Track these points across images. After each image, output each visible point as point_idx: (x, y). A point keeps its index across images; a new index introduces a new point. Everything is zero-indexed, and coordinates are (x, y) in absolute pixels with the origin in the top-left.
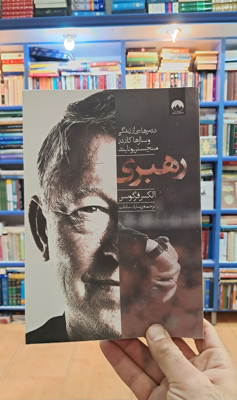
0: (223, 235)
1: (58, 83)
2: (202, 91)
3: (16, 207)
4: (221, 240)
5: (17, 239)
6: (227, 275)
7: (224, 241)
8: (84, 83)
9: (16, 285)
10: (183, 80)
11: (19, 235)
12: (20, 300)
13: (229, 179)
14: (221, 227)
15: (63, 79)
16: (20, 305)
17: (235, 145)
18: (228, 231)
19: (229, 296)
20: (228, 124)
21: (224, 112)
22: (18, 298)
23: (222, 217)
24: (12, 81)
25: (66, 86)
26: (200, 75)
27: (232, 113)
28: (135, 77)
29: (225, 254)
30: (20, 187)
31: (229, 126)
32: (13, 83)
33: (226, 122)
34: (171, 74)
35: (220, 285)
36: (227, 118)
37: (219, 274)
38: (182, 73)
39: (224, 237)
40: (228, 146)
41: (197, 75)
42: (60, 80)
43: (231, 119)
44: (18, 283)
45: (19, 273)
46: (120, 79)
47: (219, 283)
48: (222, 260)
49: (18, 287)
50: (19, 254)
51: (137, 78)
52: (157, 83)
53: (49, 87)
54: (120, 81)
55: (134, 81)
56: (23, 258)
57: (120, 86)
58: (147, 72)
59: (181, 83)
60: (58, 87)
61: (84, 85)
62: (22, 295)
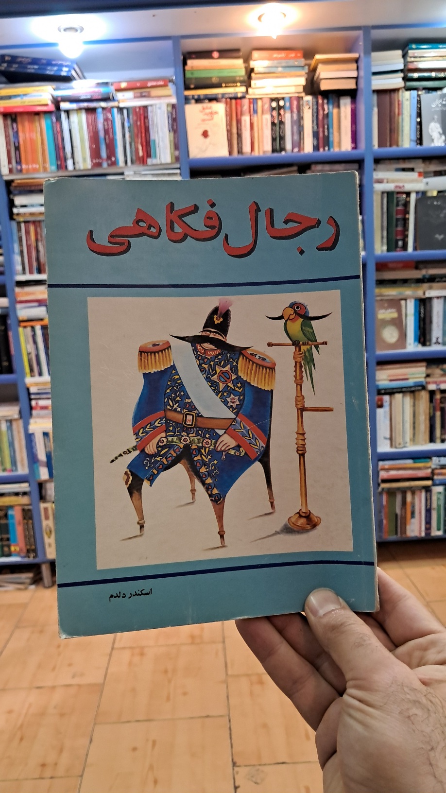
0: (381, 400)
1: (54, 125)
2: (331, 130)
4: (380, 411)
6: (393, 473)
7: (385, 412)
8: (106, 123)
10: (295, 110)
12: (9, 546)
13: (389, 295)
14: (378, 386)
15: (63, 116)
16: (9, 555)
17: (397, 231)
18: (391, 392)
19: (398, 511)
20: (383, 193)
21: (375, 170)
22: (5, 543)
23: (379, 367)
25: (70, 130)
26: (326, 101)
27: (388, 170)
28: (204, 109)
29: (388, 436)
31: (385, 195)
33: (379, 187)
34: (272, 100)
35: (381, 493)
36: (380, 181)
37: (378, 473)
38: (293, 98)
39: (385, 404)
40: (385, 234)
41: (320, 101)
42: (59, 119)
43: (387, 182)
44: (1, 514)
45: (2, 495)
46: (174, 113)
47: (380, 489)
48: (384, 447)
49: (2, 522)
51: (208, 111)
52: (246, 119)
53: (37, 133)
54: (174, 116)
55: (202, 116)
56: (8, 465)
57: (175, 127)
58: (226, 99)
59: (292, 117)
60: (55, 132)
61: (106, 127)
62: (11, 536)
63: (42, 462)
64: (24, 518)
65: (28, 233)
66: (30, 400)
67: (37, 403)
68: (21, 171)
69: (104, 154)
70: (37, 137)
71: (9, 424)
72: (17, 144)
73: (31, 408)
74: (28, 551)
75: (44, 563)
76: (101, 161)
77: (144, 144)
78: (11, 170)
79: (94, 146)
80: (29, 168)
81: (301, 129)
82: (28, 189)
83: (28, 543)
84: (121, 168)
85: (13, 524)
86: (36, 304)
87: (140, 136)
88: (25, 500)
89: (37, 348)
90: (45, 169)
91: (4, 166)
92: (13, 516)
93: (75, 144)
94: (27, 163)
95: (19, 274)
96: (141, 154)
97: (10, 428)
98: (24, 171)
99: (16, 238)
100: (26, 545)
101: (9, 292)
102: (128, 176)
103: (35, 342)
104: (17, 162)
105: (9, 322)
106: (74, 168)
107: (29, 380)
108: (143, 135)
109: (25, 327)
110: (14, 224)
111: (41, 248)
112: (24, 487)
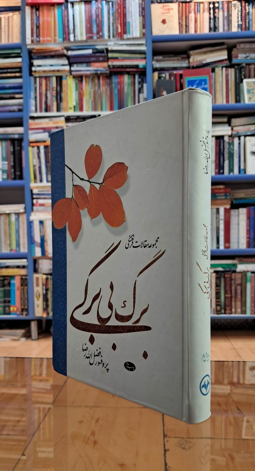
1: (63, 12)
2: (251, 22)
3: (5, 176)
5: (7, 222)
8: (97, 11)
9: (4, 286)
10: (226, 10)
11: (9, 214)
12: (9, 307)
15: (70, 5)
16: (9, 314)
22: (6, 304)
24: (7, 18)
25: (73, 15)
26: (247, 4)
28: (163, 6)
30: (12, 150)
32: (7, 21)
34: (210, 3)
38: (225, 3)
41: (243, 4)
42: (67, 8)
44: (6, 282)
45: (7, 267)
46: (143, 4)
49: (6, 288)
50: (8, 242)
51: (166, 8)
52: (192, 16)
53: (51, 17)
54: (143, 6)
55: (162, 11)
56: (14, 247)
57: (144, 14)
58: (179, 2)
59: (224, 14)
60: (64, 16)
61: (97, 13)
62: (12, 299)
63: (37, 243)
64: (22, 285)
65: (41, 85)
66: (33, 199)
67: (37, 201)
68: (39, 42)
69: (95, 30)
70: (51, 20)
71: (17, 217)
72: (38, 25)
73: (33, 205)
74: (22, 310)
75: (33, 320)
76: (92, 35)
77: (122, 24)
78: (32, 41)
79: (88, 25)
80: (44, 39)
81: (230, 22)
82: (43, 54)
83: (23, 304)
84: (106, 41)
85: (14, 290)
86: (42, 131)
87: (119, 18)
88: (23, 272)
89: (40, 162)
90: (55, 40)
91: (29, 38)
92: (14, 284)
93: (76, 24)
94: (43, 37)
95: (32, 112)
96: (119, 31)
97: (17, 220)
98: (41, 42)
99: (33, 88)
100: (22, 305)
101: (25, 123)
102: (110, 45)
103: (39, 158)
104: (37, 36)
105: (23, 144)
106: (75, 40)
107: (33, 185)
108: (122, 19)
109: (33, 147)
110: (32, 79)
111: (49, 95)
112: (24, 262)
